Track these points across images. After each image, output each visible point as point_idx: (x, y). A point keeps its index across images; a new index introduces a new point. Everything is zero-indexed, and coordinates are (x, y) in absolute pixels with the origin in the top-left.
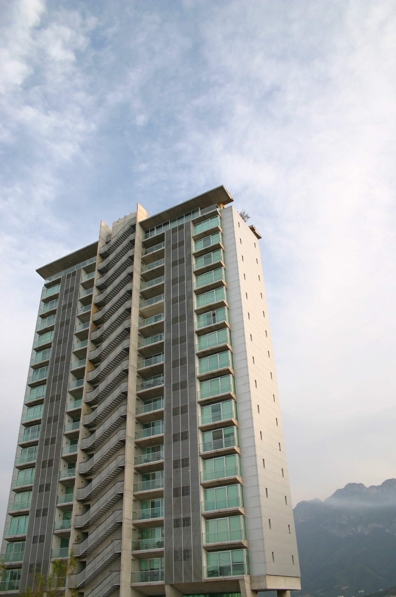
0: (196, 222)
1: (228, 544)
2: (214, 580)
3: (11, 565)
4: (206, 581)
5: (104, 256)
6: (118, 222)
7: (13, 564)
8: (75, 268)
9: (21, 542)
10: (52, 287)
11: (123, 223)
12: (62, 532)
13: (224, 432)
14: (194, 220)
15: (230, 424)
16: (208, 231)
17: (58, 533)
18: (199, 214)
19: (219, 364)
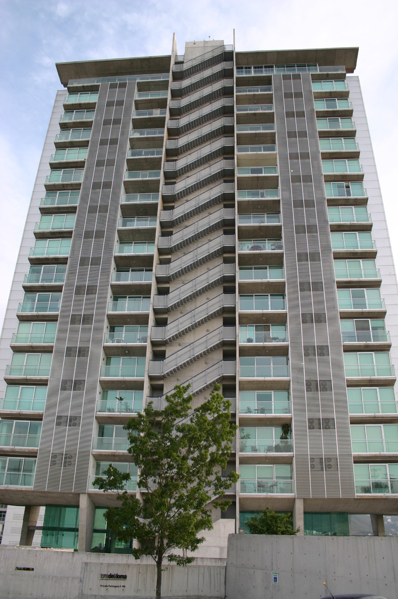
1: (389, 456)
2: (372, 498)
3: (14, 450)
4: (359, 498)
6: (195, 44)
7: (16, 450)
8: (127, 79)
9: (29, 421)
10: (79, 93)
11: (203, 46)
12: (112, 416)
13: (371, 323)
14: (314, 74)
15: (381, 315)
16: (335, 93)
17: (105, 416)
18: (318, 71)
19: (359, 244)
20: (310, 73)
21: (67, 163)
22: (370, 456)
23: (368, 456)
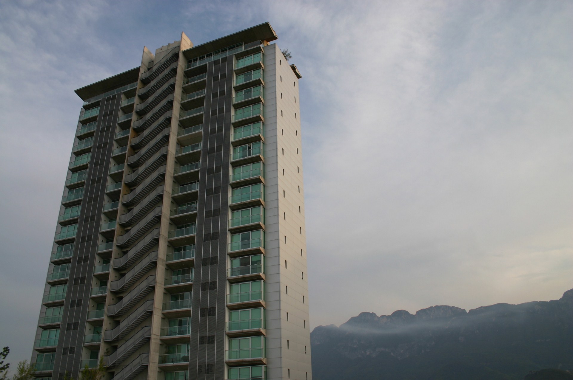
0: (240, 56)
1: (249, 361)
3: (41, 373)
5: (145, 82)
6: (161, 49)
7: (43, 373)
8: (115, 92)
9: (52, 353)
10: (91, 109)
11: (166, 50)
12: (92, 345)
13: (251, 259)
14: (237, 54)
15: (258, 252)
16: (250, 66)
17: (88, 345)
18: (243, 49)
19: (251, 195)
20: (234, 54)
21: (79, 167)
22: (236, 361)
23: (235, 361)
